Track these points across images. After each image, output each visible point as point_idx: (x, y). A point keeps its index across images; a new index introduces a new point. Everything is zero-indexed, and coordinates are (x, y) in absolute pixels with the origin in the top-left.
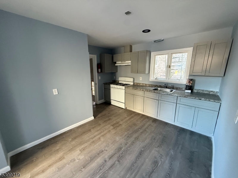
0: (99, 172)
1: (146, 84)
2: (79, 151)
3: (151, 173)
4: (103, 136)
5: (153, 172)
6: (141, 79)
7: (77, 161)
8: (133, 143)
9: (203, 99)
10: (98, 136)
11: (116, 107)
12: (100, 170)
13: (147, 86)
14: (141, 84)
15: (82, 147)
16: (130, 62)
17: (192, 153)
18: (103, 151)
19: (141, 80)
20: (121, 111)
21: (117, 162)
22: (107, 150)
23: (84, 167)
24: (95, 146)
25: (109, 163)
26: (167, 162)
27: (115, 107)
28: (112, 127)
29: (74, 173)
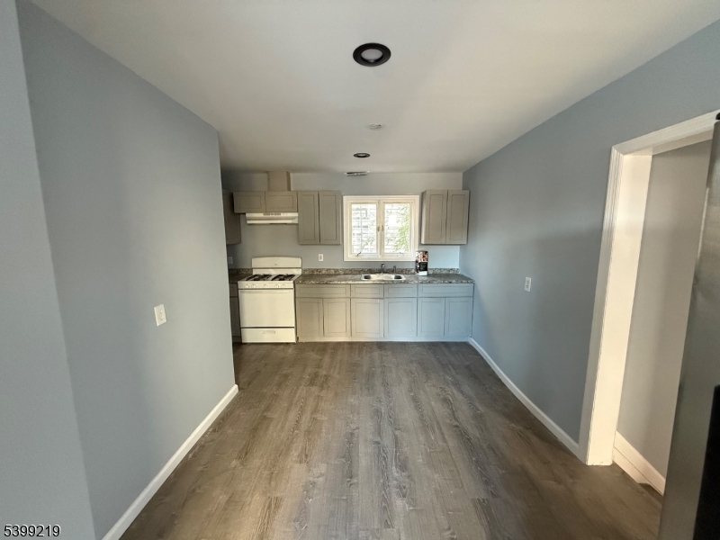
0: (386, 463)
1: (338, 270)
2: (297, 465)
3: (454, 415)
4: (315, 411)
5: (453, 412)
6: (321, 257)
7: (321, 479)
8: (388, 394)
9: (454, 281)
10: (304, 419)
11: (265, 346)
12: (385, 459)
13: (339, 274)
14: (324, 272)
15: (296, 454)
16: (296, 215)
17: (468, 367)
18: (352, 434)
19: (322, 259)
20: (290, 350)
21: (397, 433)
22: (358, 428)
23: (351, 477)
24: (323, 435)
25: (387, 441)
26: (455, 391)
27: (260, 347)
28: (315, 389)
29: (345, 498)
